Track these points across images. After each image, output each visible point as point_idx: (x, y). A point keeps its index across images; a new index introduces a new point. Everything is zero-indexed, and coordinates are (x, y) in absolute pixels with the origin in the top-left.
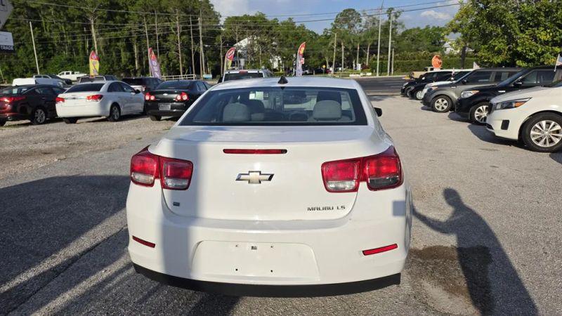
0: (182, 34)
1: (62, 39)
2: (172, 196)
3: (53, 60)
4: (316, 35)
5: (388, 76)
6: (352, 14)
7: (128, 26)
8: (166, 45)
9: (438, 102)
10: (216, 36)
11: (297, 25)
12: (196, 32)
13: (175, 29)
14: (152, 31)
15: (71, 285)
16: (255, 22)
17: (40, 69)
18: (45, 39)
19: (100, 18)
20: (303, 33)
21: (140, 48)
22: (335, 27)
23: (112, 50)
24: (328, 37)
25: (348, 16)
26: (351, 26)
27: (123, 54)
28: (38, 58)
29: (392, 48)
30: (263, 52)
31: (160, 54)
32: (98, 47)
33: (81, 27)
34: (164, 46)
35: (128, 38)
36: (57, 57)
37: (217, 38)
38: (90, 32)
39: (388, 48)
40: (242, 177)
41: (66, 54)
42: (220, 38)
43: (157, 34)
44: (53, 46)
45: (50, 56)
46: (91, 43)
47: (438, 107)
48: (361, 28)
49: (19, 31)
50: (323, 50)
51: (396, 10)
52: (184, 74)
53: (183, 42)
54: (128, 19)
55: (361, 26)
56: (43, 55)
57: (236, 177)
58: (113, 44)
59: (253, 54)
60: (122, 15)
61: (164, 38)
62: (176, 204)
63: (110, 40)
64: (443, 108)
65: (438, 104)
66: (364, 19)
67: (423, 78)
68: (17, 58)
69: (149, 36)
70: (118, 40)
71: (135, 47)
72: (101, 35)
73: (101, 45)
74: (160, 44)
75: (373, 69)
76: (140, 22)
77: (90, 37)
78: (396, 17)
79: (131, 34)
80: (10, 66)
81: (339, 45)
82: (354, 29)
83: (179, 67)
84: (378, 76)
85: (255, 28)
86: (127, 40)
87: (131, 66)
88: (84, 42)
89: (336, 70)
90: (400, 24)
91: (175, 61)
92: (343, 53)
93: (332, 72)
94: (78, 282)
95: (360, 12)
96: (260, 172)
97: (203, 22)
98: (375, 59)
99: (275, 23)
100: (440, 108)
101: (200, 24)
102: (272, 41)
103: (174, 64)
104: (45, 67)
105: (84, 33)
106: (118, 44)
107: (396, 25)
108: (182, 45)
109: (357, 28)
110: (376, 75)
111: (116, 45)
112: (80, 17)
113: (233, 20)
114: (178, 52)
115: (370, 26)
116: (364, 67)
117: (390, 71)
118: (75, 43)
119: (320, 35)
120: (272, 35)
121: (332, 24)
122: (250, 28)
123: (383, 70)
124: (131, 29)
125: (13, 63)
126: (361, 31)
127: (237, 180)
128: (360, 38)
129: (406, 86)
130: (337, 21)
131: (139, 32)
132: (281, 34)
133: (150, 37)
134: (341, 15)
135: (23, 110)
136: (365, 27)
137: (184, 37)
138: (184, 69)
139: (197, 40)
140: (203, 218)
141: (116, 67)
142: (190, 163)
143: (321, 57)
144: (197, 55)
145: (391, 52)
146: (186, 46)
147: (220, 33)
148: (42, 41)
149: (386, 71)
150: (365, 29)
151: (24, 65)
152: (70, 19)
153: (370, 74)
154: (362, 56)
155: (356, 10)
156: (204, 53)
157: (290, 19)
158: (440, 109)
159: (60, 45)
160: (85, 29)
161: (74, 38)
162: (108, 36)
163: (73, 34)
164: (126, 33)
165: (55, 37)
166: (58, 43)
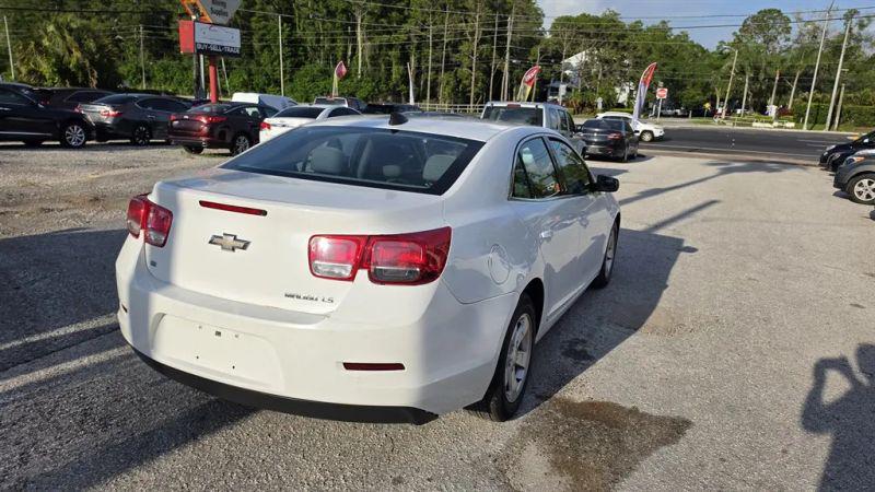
0: (482, 41)
1: (318, 41)
2: (152, 254)
3: (302, 71)
4: (704, 51)
5: (825, 131)
6: (774, 19)
7: (406, 27)
8: (455, 58)
9: (861, 185)
10: (532, 46)
11: (676, 32)
12: (502, 39)
13: (472, 34)
14: (438, 36)
15: (100, 351)
16: (598, 26)
17: (285, 82)
18: (296, 41)
19: (369, 13)
20: (681, 46)
21: (419, 61)
22: (739, 40)
23: (380, 61)
24: (725, 57)
25: (766, 21)
26: (769, 40)
27: (395, 68)
28: (284, 67)
29: (841, 81)
30: (604, 75)
31: (446, 71)
32: (362, 55)
33: (344, 27)
34: (453, 60)
35: (405, 44)
36: (308, 67)
37: (533, 50)
38: (354, 34)
39: (833, 82)
40: (216, 240)
41: (320, 63)
42: (537, 50)
43: (446, 40)
44: (305, 50)
45: (298, 65)
46: (354, 50)
47: (860, 193)
48: (790, 43)
49: (265, 27)
50: (713, 77)
51: (863, 13)
52: (475, 103)
53: (481, 54)
54: (408, 17)
55: (788, 40)
56: (291, 63)
57: (209, 239)
58: (383, 52)
59: (589, 77)
60: (401, 11)
61: (455, 46)
62: (153, 264)
63: (380, 47)
64: (868, 196)
65: (861, 189)
66: (795, 29)
67: (866, 141)
68: (259, 64)
69: (433, 43)
70: (390, 47)
71: (413, 59)
72: (370, 39)
73: (367, 53)
74: (447, 57)
75: (798, 116)
76: (424, 22)
77: (355, 40)
78: (862, 26)
79: (409, 39)
80: (250, 75)
81: (742, 72)
82: (775, 44)
83: (470, 91)
84: (805, 129)
85: (597, 35)
86: (403, 46)
87: (403, 87)
88: (346, 47)
89: (729, 113)
90: (867, 40)
91: (466, 82)
92: (747, 85)
93: (723, 116)
94: (109, 348)
95: (790, 16)
96: (235, 237)
97: (515, 24)
98: (806, 100)
99: (636, 28)
100: (864, 195)
101: (509, 27)
102: (624, 58)
103: (465, 87)
104: (291, 80)
105: (347, 34)
106: (390, 53)
107: (860, 41)
108: (480, 58)
109: (782, 43)
110: (801, 128)
111: (387, 55)
112: (345, 11)
113: (564, 22)
114: (471, 68)
115: (807, 40)
116: (782, 113)
117: (832, 123)
118: (333, 48)
119: (711, 51)
120: (625, 49)
121: (734, 34)
122: (588, 35)
123: (817, 119)
124: (410, 31)
125: (253, 72)
126: (788, 50)
127: (211, 242)
128: (783, 61)
130: (745, 28)
131: (420, 36)
132: (639, 47)
133: (435, 45)
134: (754, 19)
135: (222, 135)
136: (796, 42)
137: (485, 46)
138: (477, 95)
139: (501, 52)
140: (175, 286)
141: (383, 87)
142: (170, 213)
143: (706, 87)
144: (499, 74)
145: (839, 87)
146: (484, 60)
147: (538, 42)
148: (293, 44)
149: (825, 122)
150: (796, 45)
151: (267, 75)
152: (331, 14)
153: (792, 124)
154: (783, 91)
155: (782, 12)
156: (511, 72)
157: (664, 22)
158: (863, 198)
159: (314, 50)
160: (349, 30)
161: (334, 41)
162: (378, 40)
163: (332, 35)
164: (403, 37)
165: (309, 38)
166: (311, 47)
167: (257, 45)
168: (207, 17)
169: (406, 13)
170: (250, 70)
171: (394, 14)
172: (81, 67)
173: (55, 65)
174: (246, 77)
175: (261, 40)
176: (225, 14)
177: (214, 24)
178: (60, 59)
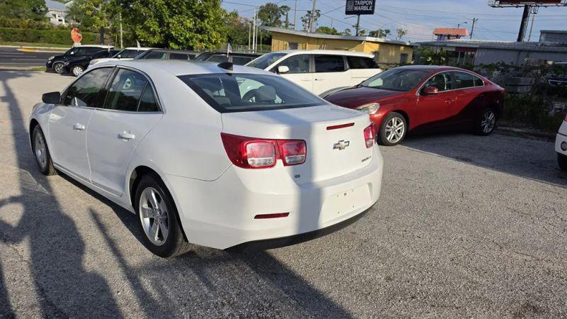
62: (298, 177)
96: (344, 141)
127: (333, 148)
129: (53, 61)
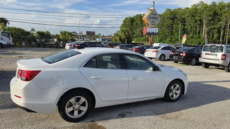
1: (191, 29)
7: (220, 23)
18: (185, 29)
19: (208, 20)
21: (224, 32)
23: (210, 33)
27: (215, 35)
32: (204, 32)
38: (203, 26)
41: (191, 35)
46: (202, 30)
49: (177, 26)
58: (212, 30)
60: (218, 19)
63: (211, 29)
68: (174, 36)
70: (214, 29)
71: (222, 32)
72: (207, 27)
73: (206, 31)
76: (227, 21)
77: (203, 28)
79: (221, 26)
86: (219, 28)
87: (218, 40)
88: (200, 30)
106: (214, 31)
112: (200, 20)
118: (196, 30)
131: (225, 25)
151: (176, 38)
152: (196, 21)
159: (190, 31)
160: (201, 25)
161: (196, 28)
162: (210, 27)
163: (196, 27)
164: (219, 26)
165: (189, 28)
166: (189, 31)
167: (174, 31)
168: (150, 26)
169: (220, 19)
170: (172, 37)
171: (216, 19)
172: (124, 39)
173: (119, 38)
174: (170, 39)
175: (175, 30)
176: (155, 25)
177: (152, 27)
178: (120, 37)
